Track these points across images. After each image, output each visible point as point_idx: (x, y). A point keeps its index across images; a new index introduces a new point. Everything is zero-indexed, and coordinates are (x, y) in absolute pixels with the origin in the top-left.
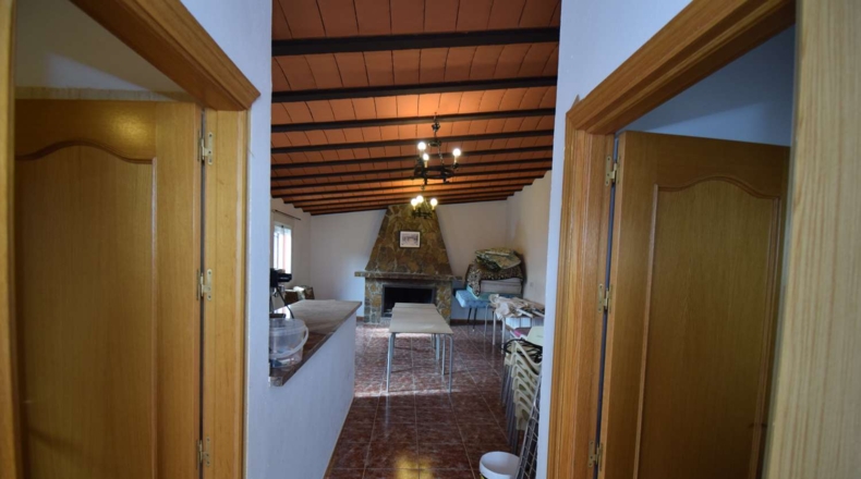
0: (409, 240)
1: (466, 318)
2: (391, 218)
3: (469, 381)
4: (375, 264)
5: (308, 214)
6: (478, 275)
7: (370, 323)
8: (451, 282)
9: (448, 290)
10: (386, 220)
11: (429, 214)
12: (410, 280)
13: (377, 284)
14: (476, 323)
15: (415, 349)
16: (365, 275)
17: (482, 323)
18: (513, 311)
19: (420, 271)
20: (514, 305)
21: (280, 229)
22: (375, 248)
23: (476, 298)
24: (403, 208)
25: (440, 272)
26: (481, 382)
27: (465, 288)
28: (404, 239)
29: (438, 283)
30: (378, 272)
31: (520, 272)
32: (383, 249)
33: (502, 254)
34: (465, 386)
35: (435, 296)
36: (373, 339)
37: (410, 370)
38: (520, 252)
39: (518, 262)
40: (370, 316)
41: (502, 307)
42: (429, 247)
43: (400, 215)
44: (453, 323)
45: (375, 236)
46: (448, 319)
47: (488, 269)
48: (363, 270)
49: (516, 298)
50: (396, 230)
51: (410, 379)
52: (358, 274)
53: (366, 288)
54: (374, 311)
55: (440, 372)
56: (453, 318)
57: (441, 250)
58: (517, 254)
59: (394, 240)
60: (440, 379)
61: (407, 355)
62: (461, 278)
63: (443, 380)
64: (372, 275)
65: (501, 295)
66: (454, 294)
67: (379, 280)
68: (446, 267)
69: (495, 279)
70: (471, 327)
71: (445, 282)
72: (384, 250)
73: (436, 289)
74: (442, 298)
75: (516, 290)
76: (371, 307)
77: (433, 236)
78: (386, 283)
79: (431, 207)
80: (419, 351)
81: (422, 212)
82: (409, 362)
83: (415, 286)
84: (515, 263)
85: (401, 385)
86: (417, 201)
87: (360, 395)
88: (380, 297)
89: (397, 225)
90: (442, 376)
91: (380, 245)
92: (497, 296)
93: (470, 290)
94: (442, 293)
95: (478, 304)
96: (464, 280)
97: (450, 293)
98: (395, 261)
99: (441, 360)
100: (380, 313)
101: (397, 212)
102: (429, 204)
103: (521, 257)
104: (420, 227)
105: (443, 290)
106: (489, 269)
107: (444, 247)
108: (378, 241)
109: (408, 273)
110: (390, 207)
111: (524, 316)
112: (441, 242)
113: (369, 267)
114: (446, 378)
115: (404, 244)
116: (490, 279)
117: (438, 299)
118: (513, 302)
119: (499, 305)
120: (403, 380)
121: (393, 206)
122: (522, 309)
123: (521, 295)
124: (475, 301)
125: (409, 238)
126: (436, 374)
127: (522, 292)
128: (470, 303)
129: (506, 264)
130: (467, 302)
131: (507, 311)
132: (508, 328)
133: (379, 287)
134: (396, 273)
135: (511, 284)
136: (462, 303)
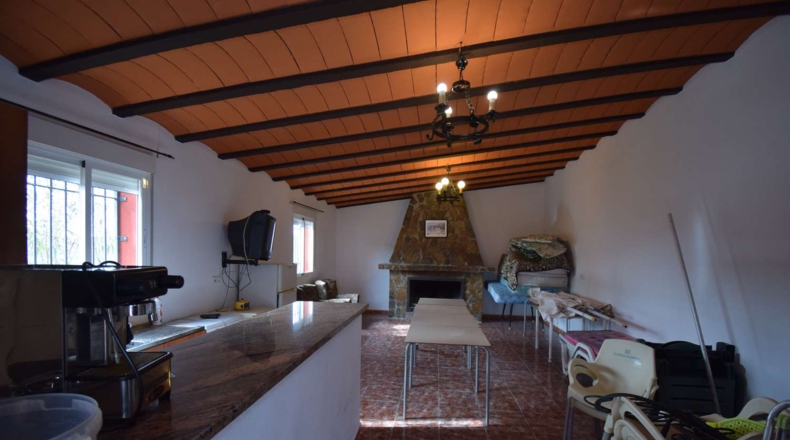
0: (435, 229)
1: (500, 313)
2: (416, 207)
3: (513, 406)
4: (399, 256)
5: (333, 206)
6: (515, 267)
7: (395, 318)
8: (482, 273)
9: (479, 283)
10: (410, 209)
11: (456, 198)
12: (437, 272)
13: (402, 277)
14: (513, 319)
15: (442, 353)
16: (389, 267)
17: (520, 319)
18: (562, 309)
19: (448, 262)
20: (564, 302)
21: (301, 221)
22: (399, 239)
23: (513, 292)
24: (428, 195)
25: (470, 264)
26: (528, 409)
27: (497, 280)
28: (430, 228)
29: (468, 274)
30: (403, 264)
31: (566, 262)
32: (408, 239)
33: (543, 241)
34: (507, 415)
35: (465, 289)
36: (396, 337)
37: (434, 384)
38: (565, 239)
39: (563, 251)
40: (395, 310)
41: (547, 305)
42: (457, 235)
43: (425, 203)
44: (486, 319)
45: (400, 226)
46: (479, 315)
47: (526, 259)
48: (388, 263)
49: (562, 293)
50: (421, 219)
51: (434, 399)
52: (382, 267)
53: (391, 281)
54: (399, 305)
55: (472, 389)
56: (485, 313)
57: (470, 239)
58: (560, 241)
59: (419, 230)
60: (473, 401)
61: (433, 361)
62: (493, 269)
63: (478, 403)
64: (396, 267)
65: (543, 289)
66: (486, 287)
67: (404, 272)
68: (476, 258)
69: (535, 271)
70: (506, 324)
71: (475, 274)
72: (409, 241)
73: (465, 282)
74: (472, 292)
75: (561, 282)
76: (396, 301)
77: (462, 224)
78: (411, 276)
79: (458, 190)
80: (447, 356)
81: (448, 195)
82: (434, 371)
83: (442, 278)
84: (560, 251)
85: (422, 408)
86: (442, 185)
87: (369, 424)
88: (405, 290)
89: (421, 214)
90: (475, 395)
91: (404, 236)
92: (538, 290)
93: (504, 282)
94: (473, 286)
95: (514, 299)
96: (496, 272)
97: (482, 286)
98: (421, 253)
99: (473, 369)
100: (405, 307)
101: (421, 200)
102: (456, 187)
103: (566, 244)
104: (448, 215)
105: (474, 281)
106: (528, 260)
107: (474, 236)
108: (403, 231)
109: (435, 264)
110: (415, 196)
111: (577, 316)
112: (470, 231)
113: (393, 259)
114: (482, 399)
115: (429, 234)
116: (529, 271)
117: (468, 292)
118: (561, 298)
119: (542, 302)
120: (426, 400)
121: (417, 193)
122: (575, 307)
123: (567, 289)
124: (511, 296)
125: (435, 227)
126: (468, 391)
127: (569, 285)
128: (506, 297)
129: (549, 253)
130: (502, 296)
131: (555, 310)
132: (556, 330)
133: (404, 280)
134: (422, 265)
135: (556, 276)
136: (496, 298)
